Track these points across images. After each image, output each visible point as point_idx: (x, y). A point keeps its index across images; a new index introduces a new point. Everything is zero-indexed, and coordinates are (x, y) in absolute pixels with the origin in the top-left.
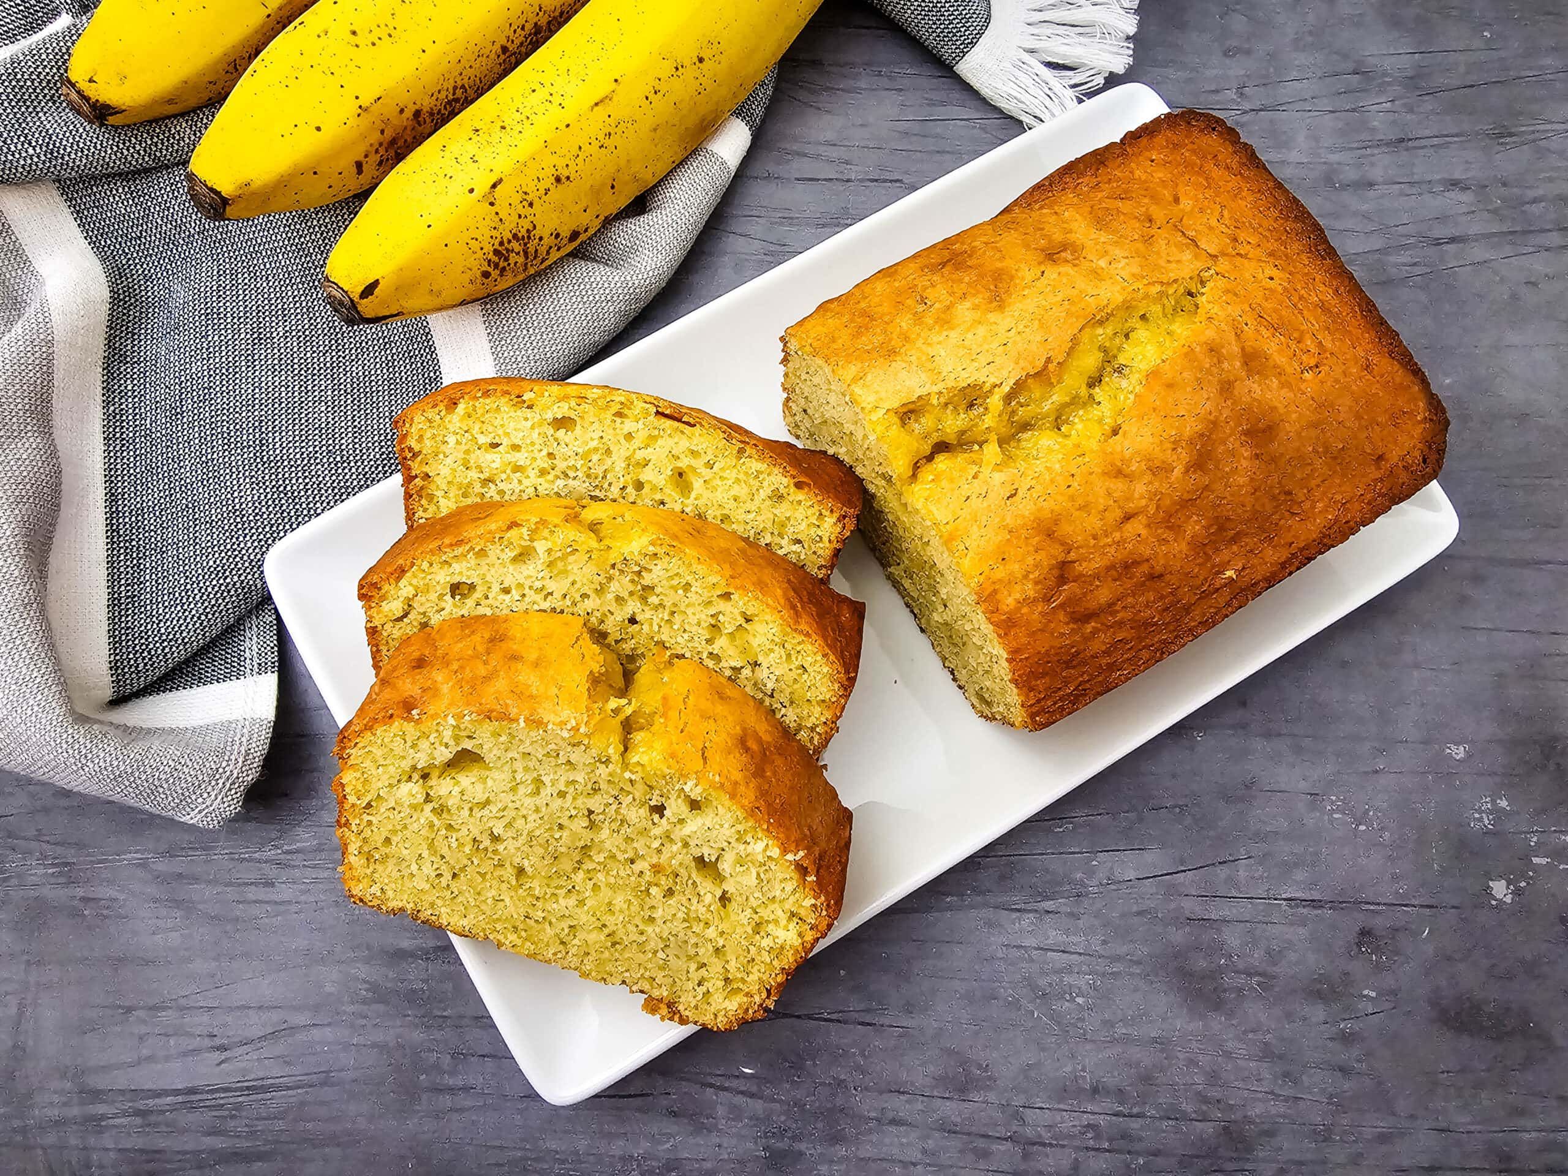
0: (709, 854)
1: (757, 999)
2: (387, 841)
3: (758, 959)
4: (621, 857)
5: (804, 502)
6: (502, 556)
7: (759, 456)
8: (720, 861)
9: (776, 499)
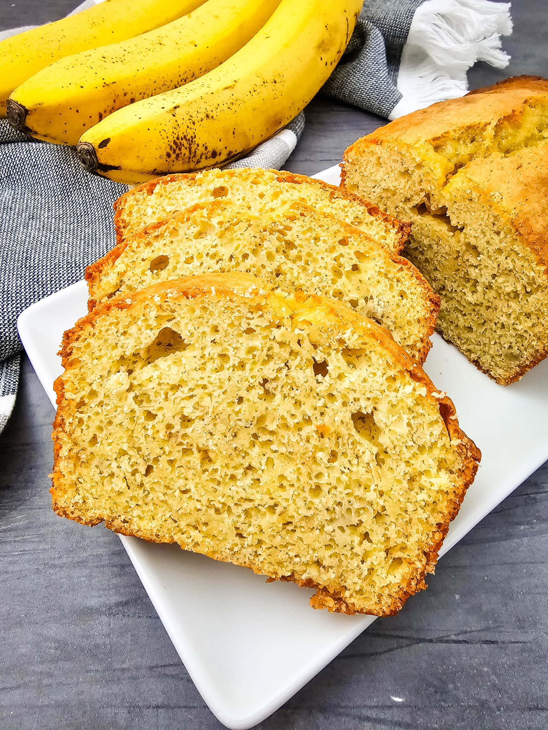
0: (366, 407)
1: (419, 565)
2: (94, 440)
3: (415, 517)
4: (291, 422)
5: (375, 222)
6: (188, 232)
7: (344, 196)
8: (375, 412)
9: (357, 223)
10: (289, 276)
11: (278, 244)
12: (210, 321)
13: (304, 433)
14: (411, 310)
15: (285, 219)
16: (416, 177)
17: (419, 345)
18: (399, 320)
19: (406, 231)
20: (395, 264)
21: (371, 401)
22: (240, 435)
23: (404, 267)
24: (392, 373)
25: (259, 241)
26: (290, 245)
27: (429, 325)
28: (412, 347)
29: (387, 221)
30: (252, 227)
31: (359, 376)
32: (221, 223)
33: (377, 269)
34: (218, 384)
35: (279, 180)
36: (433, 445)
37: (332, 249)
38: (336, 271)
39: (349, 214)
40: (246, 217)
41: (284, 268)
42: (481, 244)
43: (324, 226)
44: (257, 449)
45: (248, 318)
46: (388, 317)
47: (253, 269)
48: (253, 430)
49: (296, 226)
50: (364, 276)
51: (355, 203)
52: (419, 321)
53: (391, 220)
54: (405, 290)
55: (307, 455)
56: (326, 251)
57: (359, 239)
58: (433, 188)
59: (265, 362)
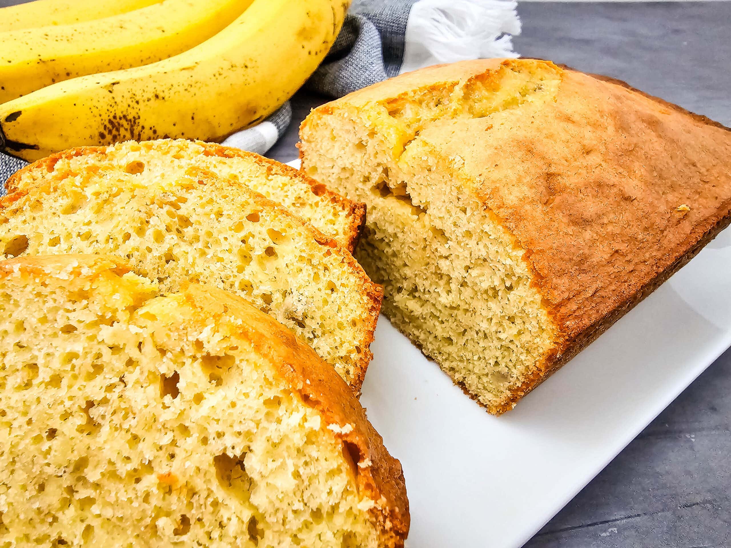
0: (234, 447)
4: (122, 469)
5: (320, 203)
6: (54, 205)
7: (283, 172)
8: (249, 455)
9: (298, 205)
10: (182, 263)
11: (168, 220)
12: (15, 315)
13: (141, 487)
14: (343, 307)
15: (180, 188)
16: (370, 149)
17: (355, 356)
18: (328, 321)
19: (358, 213)
20: (320, 246)
21: (241, 437)
22: (49, 489)
23: (332, 250)
24: (270, 394)
25: (143, 216)
26: (186, 221)
27: (366, 329)
28: (346, 359)
29: (336, 202)
30: (136, 198)
31: (225, 398)
32: (97, 194)
33: (298, 253)
34: (22, 409)
35: (207, 154)
36: (334, 508)
37: (239, 227)
38: (245, 257)
39: (289, 193)
40: (129, 185)
41: (176, 252)
42: (448, 227)
43: (228, 197)
44: (71, 512)
45: (68, 311)
46: (313, 318)
47: (136, 254)
48: (67, 481)
49: (192, 197)
50: (281, 262)
51: (297, 180)
52: (354, 324)
53: (340, 200)
54: (335, 281)
55: (144, 523)
56: (231, 229)
57: (273, 213)
58: (389, 160)
59: (91, 377)
